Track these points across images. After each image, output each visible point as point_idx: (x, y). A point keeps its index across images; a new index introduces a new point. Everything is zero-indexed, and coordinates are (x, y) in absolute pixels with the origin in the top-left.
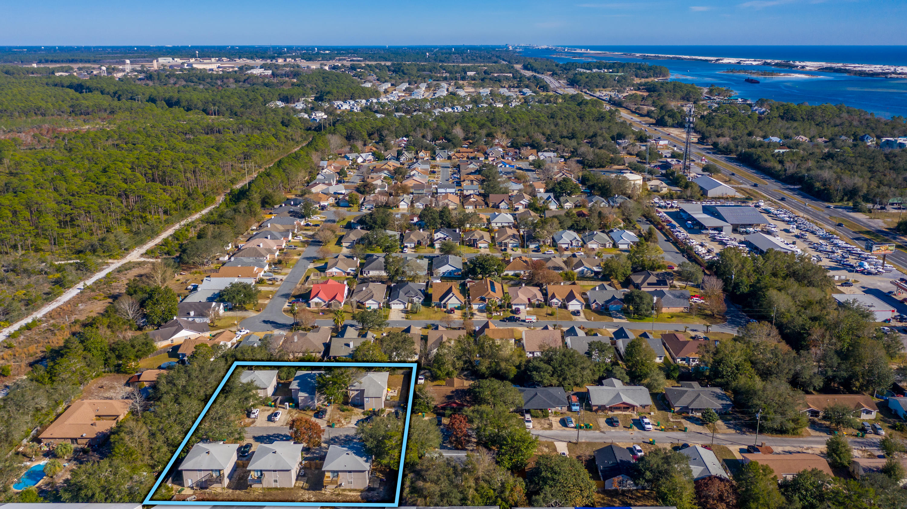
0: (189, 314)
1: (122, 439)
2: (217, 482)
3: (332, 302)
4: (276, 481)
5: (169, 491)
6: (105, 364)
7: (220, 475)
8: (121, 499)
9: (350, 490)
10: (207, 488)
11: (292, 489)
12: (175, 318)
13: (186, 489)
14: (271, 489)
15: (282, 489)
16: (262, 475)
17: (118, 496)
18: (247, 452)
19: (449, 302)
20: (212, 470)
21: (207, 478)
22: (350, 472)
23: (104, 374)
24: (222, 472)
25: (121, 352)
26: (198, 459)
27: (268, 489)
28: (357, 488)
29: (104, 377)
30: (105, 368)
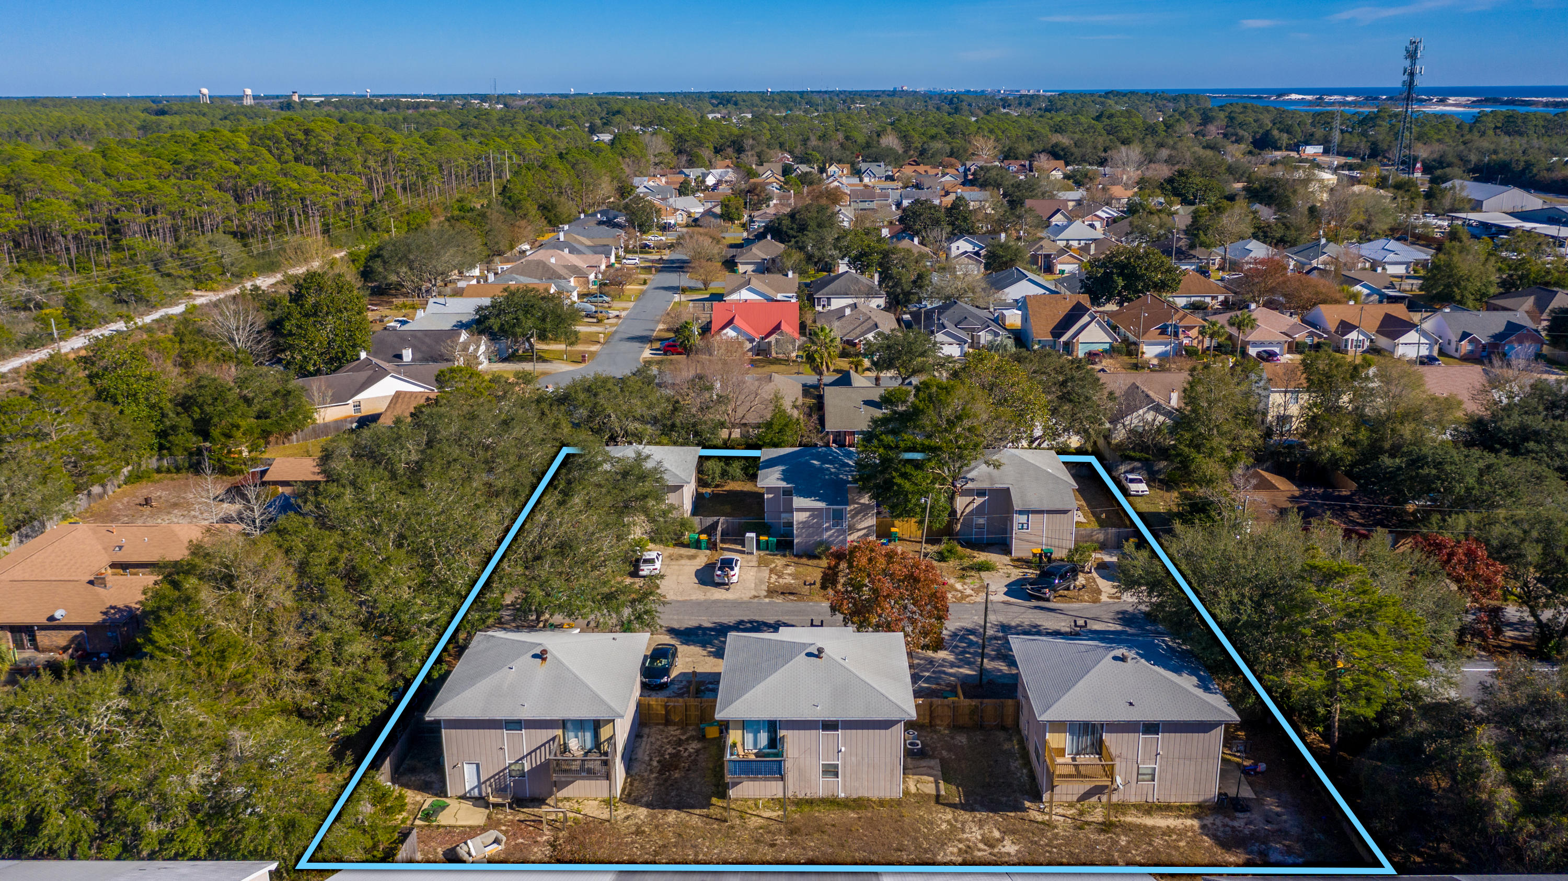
0: (399, 357)
1: (188, 599)
2: (591, 774)
3: (772, 339)
4: (831, 771)
5: (388, 811)
6: (161, 447)
7: (597, 744)
8: (170, 838)
9: (1149, 809)
10: (539, 801)
11: (899, 802)
12: (363, 355)
13: (453, 804)
14: (811, 802)
15: (858, 804)
16: (774, 742)
17: (153, 829)
18: (666, 671)
19: (1082, 337)
20: (564, 724)
21: (539, 759)
22: (1151, 728)
23: (157, 476)
24: (605, 733)
25: (208, 409)
26: (506, 677)
27: (799, 803)
28: (1173, 800)
29: (155, 482)
30: (161, 458)
